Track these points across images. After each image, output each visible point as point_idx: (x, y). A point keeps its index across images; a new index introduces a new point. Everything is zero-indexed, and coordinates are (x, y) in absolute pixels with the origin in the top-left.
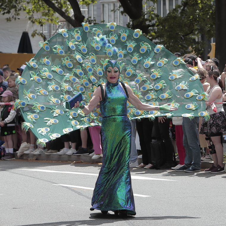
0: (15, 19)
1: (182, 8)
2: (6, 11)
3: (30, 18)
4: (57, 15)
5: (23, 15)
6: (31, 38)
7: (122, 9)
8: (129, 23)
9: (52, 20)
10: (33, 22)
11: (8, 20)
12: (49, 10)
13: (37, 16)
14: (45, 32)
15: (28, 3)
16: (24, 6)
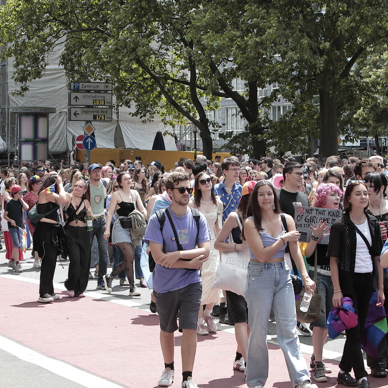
0: (150, 121)
1: (292, 114)
2: (142, 115)
3: (163, 120)
4: (185, 118)
5: (157, 118)
6: (163, 136)
7: (241, 114)
8: (247, 126)
9: (181, 122)
10: (165, 124)
11: (144, 122)
12: (179, 114)
13: (169, 118)
14: (177, 132)
15: (161, 107)
16: (158, 110)
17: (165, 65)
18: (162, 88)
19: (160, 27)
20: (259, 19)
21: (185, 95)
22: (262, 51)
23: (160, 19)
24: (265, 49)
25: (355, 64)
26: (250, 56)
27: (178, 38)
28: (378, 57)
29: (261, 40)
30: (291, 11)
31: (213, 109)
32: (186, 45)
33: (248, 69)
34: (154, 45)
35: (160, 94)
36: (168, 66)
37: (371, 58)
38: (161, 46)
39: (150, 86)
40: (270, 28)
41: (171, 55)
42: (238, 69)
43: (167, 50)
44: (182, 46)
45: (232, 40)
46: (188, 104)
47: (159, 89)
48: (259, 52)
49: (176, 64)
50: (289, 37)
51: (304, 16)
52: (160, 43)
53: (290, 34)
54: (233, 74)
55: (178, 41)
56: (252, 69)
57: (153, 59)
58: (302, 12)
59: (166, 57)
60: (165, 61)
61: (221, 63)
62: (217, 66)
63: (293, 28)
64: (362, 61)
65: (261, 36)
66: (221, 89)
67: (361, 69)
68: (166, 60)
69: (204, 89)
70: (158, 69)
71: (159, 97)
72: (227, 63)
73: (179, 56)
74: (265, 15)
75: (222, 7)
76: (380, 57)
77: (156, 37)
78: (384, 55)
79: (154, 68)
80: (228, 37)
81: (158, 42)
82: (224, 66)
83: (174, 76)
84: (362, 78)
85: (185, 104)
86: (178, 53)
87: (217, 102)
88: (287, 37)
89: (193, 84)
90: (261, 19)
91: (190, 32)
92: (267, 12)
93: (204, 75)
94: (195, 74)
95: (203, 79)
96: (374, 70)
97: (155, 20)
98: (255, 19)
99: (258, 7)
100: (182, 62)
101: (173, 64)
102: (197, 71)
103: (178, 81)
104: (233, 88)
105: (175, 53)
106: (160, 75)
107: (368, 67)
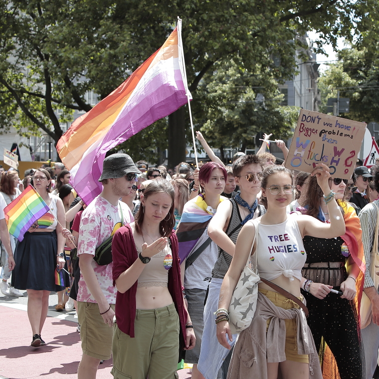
0: (6, 133)
3: (18, 132)
6: (19, 148)
9: (36, 134)
10: (21, 135)
11: (1, 133)
12: (34, 126)
13: (24, 130)
15: (17, 120)
16: (14, 122)
17: (21, 79)
18: (19, 100)
19: (19, 41)
20: (113, 33)
21: (40, 108)
22: (115, 64)
23: (18, 34)
24: (119, 62)
25: (202, 79)
26: (103, 69)
27: (34, 52)
28: (224, 73)
29: (115, 53)
30: (143, 27)
31: (66, 122)
32: (42, 59)
33: (102, 81)
34: (12, 59)
35: (17, 106)
36: (24, 80)
37: (217, 74)
38: (17, 61)
39: (7, 99)
40: (124, 41)
41: (27, 68)
42: (92, 82)
43: (23, 64)
44: (37, 61)
45: (87, 54)
46: (43, 116)
47: (15, 102)
48: (112, 65)
49: (32, 77)
50: (141, 51)
51: (156, 32)
52: (17, 57)
53: (142, 48)
54: (87, 87)
55: (35, 56)
56: (106, 81)
57: (10, 73)
58: (153, 28)
59: (23, 71)
60: (21, 75)
61: (74, 77)
62: (71, 80)
63: (145, 43)
64: (209, 77)
65: (115, 49)
66: (74, 102)
67: (208, 84)
68: (23, 74)
69: (59, 102)
70: (14, 82)
71: (15, 109)
72: (80, 77)
73: (35, 70)
74: (119, 29)
75: (78, 22)
76: (226, 73)
77: (14, 51)
78: (230, 71)
79: (11, 82)
80: (84, 51)
81: (15, 56)
82: (78, 80)
83: (29, 90)
84: (208, 92)
85: (40, 117)
86: (34, 67)
87: (71, 114)
88: (139, 51)
89: (48, 98)
90: (115, 33)
91: (47, 46)
92: (121, 28)
93: (59, 88)
94: (51, 87)
95: (57, 93)
96: (221, 84)
97: (13, 35)
98: (110, 33)
99: (112, 23)
100: (37, 76)
101: (29, 79)
102: (52, 85)
103: (34, 94)
104: (86, 101)
105: (31, 67)
106: (16, 88)
107: (214, 82)
